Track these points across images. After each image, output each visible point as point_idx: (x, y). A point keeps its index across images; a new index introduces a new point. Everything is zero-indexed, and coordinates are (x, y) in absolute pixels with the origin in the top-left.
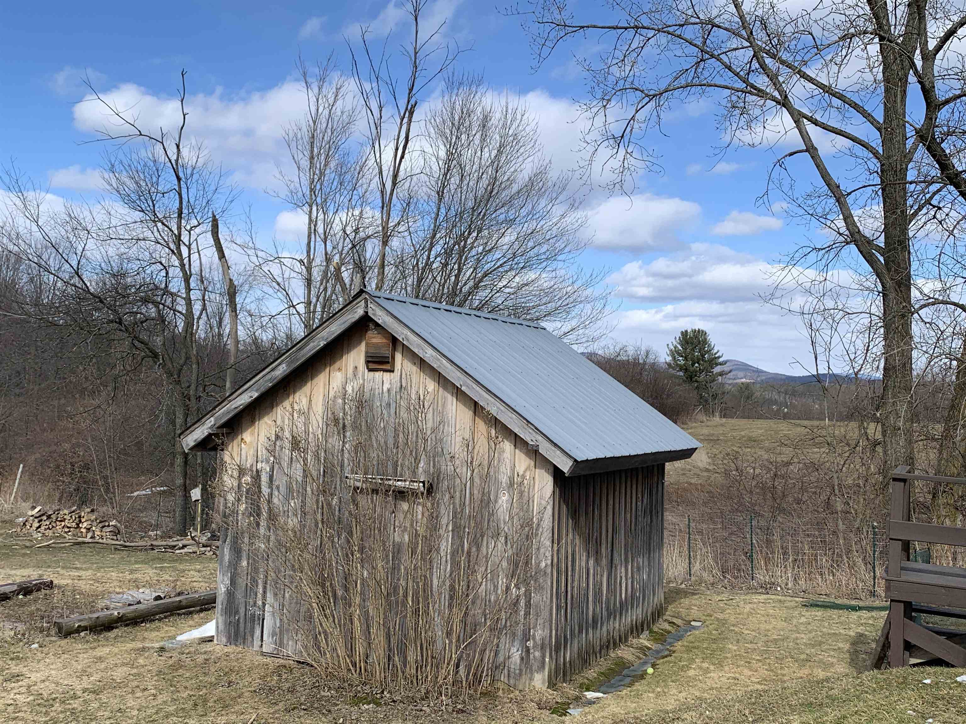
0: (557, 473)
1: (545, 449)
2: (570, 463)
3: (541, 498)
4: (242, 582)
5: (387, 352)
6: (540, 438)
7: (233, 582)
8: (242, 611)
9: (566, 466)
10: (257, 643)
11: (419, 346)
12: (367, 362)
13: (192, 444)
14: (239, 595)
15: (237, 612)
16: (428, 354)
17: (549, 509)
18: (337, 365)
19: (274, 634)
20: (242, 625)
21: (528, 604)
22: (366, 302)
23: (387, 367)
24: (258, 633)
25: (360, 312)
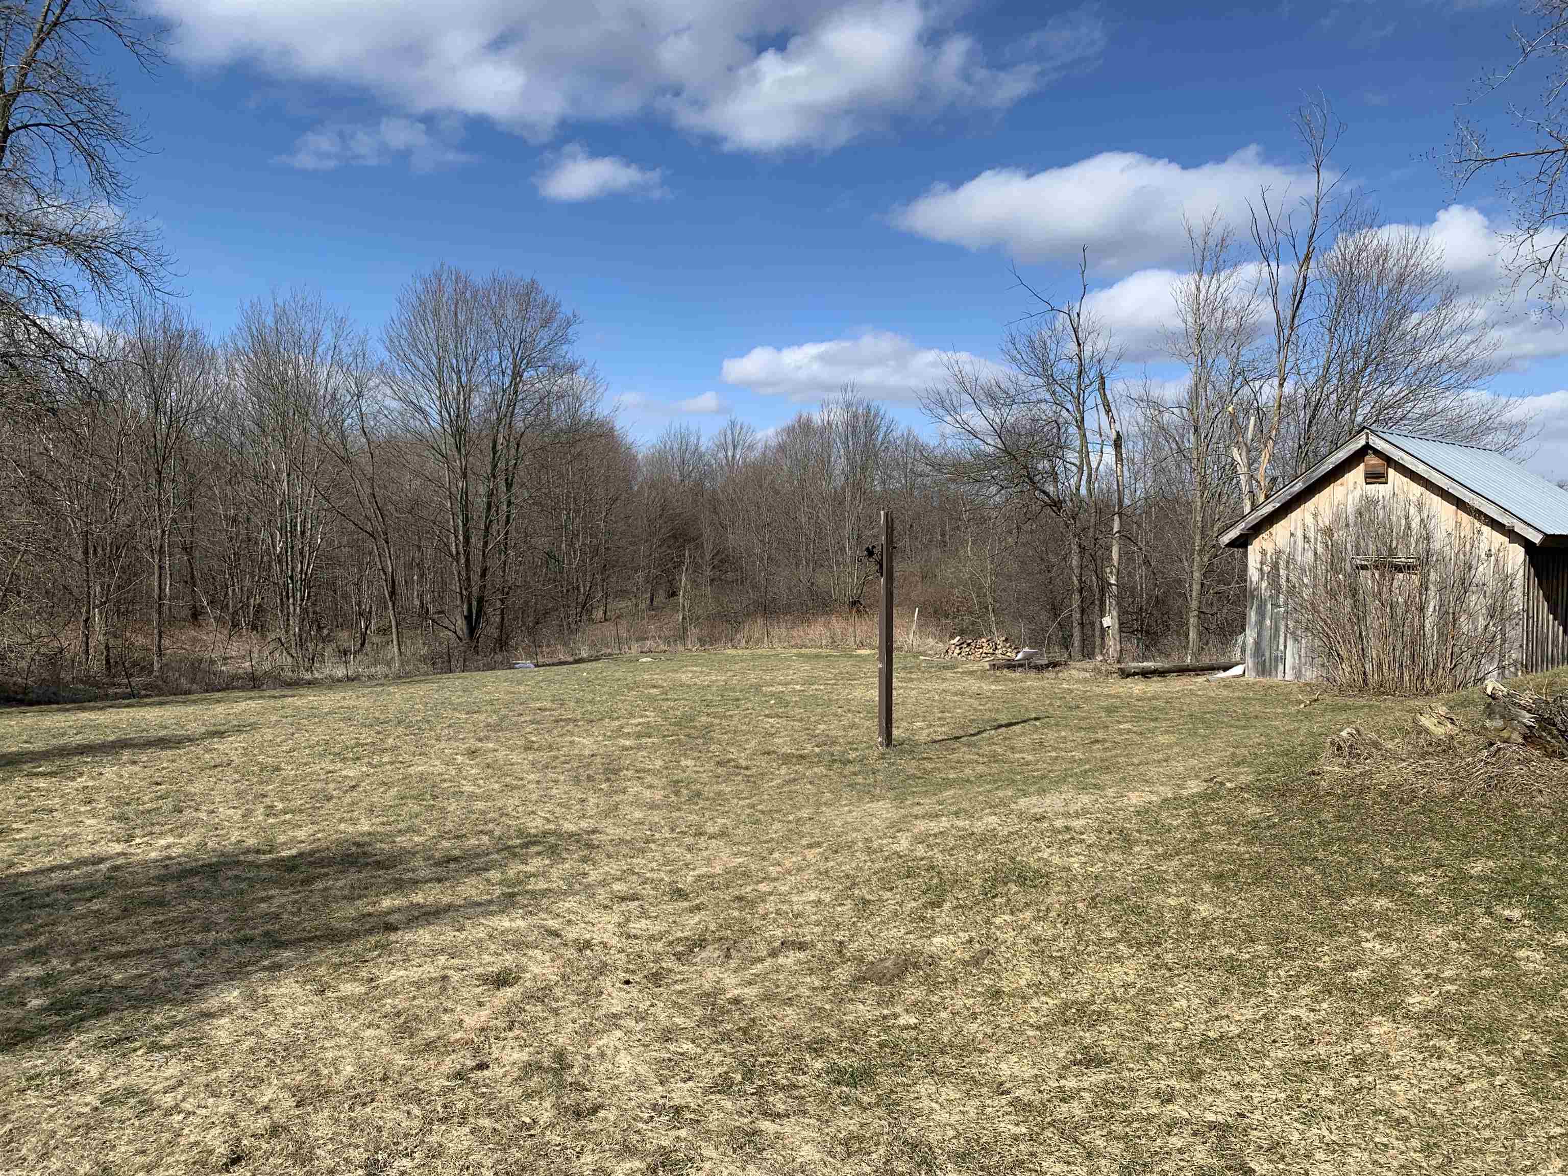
0: (1527, 545)
1: (1520, 528)
2: (1541, 536)
3: (1514, 564)
4: (1267, 634)
5: (1381, 470)
6: (1515, 520)
7: (1259, 634)
8: (1267, 654)
9: (1536, 539)
10: (1280, 675)
11: (1412, 464)
12: (1366, 478)
13: (1227, 542)
14: (1265, 644)
15: (1263, 655)
16: (1421, 469)
17: (1521, 572)
18: (1339, 482)
19: (1294, 668)
20: (1267, 664)
21: (1504, 640)
22: (1367, 434)
23: (1383, 480)
24: (1281, 667)
25: (1362, 442)
